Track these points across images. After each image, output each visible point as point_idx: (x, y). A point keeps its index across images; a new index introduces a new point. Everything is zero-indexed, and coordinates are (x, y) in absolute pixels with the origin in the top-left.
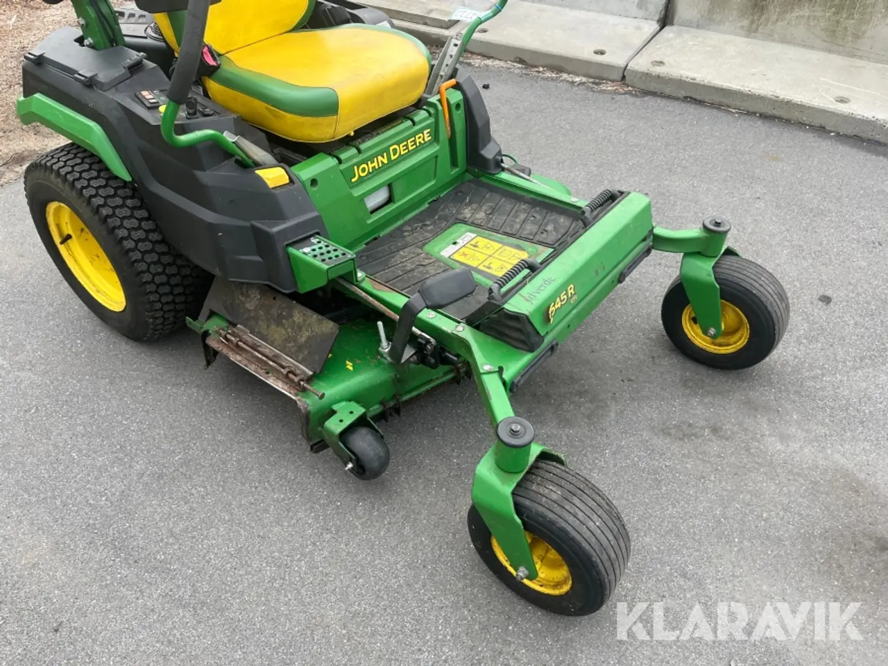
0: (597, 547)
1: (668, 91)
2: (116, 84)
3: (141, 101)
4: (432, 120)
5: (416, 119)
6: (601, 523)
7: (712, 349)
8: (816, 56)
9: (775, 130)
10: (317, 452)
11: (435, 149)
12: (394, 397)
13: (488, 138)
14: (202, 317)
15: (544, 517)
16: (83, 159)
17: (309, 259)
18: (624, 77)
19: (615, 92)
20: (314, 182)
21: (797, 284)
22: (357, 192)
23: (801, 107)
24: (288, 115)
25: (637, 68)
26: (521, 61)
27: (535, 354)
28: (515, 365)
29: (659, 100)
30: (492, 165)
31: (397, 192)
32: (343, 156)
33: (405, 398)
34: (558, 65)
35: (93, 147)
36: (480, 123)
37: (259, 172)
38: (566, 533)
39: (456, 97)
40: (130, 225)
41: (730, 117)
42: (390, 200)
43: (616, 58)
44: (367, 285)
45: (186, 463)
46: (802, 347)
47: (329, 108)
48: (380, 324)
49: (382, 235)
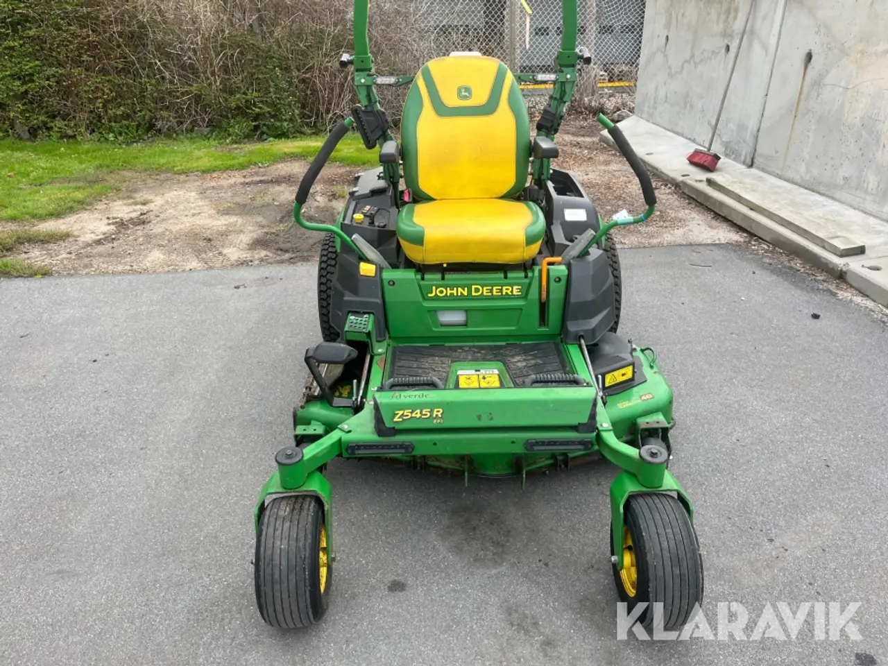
4: (526, 281)
5: (511, 275)
6: (285, 549)
11: (521, 303)
17: (348, 322)
20: (392, 282)
22: (430, 305)
27: (381, 439)
30: (572, 337)
31: (474, 321)
32: (427, 276)
37: (361, 264)
39: (560, 272)
42: (465, 325)
47: (418, 239)
49: (446, 344)
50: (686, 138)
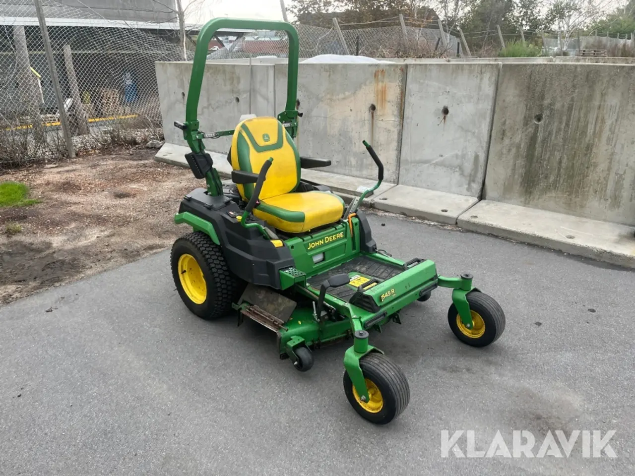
0: (392, 382)
1: (479, 231)
2: (220, 209)
3: (229, 215)
4: (344, 229)
5: (337, 228)
7: (471, 336)
8: (561, 216)
9: (534, 251)
10: (282, 359)
11: (345, 240)
12: (318, 339)
13: (370, 239)
14: (239, 303)
15: (371, 368)
16: (201, 237)
17: (288, 274)
18: (457, 223)
19: (452, 230)
20: (292, 247)
21: (526, 317)
22: (310, 254)
23: (548, 240)
24: (285, 221)
25: (463, 219)
26: (404, 214)
27: (375, 315)
28: (366, 317)
29: (474, 235)
30: (371, 250)
31: (327, 257)
32: (305, 239)
33: (323, 341)
34: (423, 216)
35: (207, 231)
36: (366, 231)
37: (272, 241)
38: (379, 375)
39: (356, 220)
40: (216, 262)
41: (511, 244)
42: (324, 260)
43: (452, 213)
44: (310, 288)
45: (224, 364)
46: (521, 342)
47: (301, 219)
48: (314, 302)
49: (319, 274)
50: (219, 152)
